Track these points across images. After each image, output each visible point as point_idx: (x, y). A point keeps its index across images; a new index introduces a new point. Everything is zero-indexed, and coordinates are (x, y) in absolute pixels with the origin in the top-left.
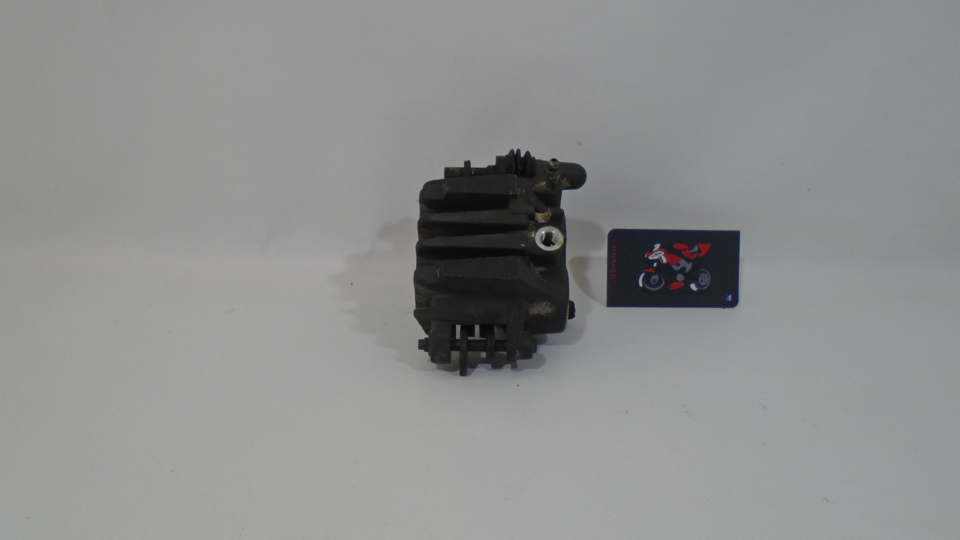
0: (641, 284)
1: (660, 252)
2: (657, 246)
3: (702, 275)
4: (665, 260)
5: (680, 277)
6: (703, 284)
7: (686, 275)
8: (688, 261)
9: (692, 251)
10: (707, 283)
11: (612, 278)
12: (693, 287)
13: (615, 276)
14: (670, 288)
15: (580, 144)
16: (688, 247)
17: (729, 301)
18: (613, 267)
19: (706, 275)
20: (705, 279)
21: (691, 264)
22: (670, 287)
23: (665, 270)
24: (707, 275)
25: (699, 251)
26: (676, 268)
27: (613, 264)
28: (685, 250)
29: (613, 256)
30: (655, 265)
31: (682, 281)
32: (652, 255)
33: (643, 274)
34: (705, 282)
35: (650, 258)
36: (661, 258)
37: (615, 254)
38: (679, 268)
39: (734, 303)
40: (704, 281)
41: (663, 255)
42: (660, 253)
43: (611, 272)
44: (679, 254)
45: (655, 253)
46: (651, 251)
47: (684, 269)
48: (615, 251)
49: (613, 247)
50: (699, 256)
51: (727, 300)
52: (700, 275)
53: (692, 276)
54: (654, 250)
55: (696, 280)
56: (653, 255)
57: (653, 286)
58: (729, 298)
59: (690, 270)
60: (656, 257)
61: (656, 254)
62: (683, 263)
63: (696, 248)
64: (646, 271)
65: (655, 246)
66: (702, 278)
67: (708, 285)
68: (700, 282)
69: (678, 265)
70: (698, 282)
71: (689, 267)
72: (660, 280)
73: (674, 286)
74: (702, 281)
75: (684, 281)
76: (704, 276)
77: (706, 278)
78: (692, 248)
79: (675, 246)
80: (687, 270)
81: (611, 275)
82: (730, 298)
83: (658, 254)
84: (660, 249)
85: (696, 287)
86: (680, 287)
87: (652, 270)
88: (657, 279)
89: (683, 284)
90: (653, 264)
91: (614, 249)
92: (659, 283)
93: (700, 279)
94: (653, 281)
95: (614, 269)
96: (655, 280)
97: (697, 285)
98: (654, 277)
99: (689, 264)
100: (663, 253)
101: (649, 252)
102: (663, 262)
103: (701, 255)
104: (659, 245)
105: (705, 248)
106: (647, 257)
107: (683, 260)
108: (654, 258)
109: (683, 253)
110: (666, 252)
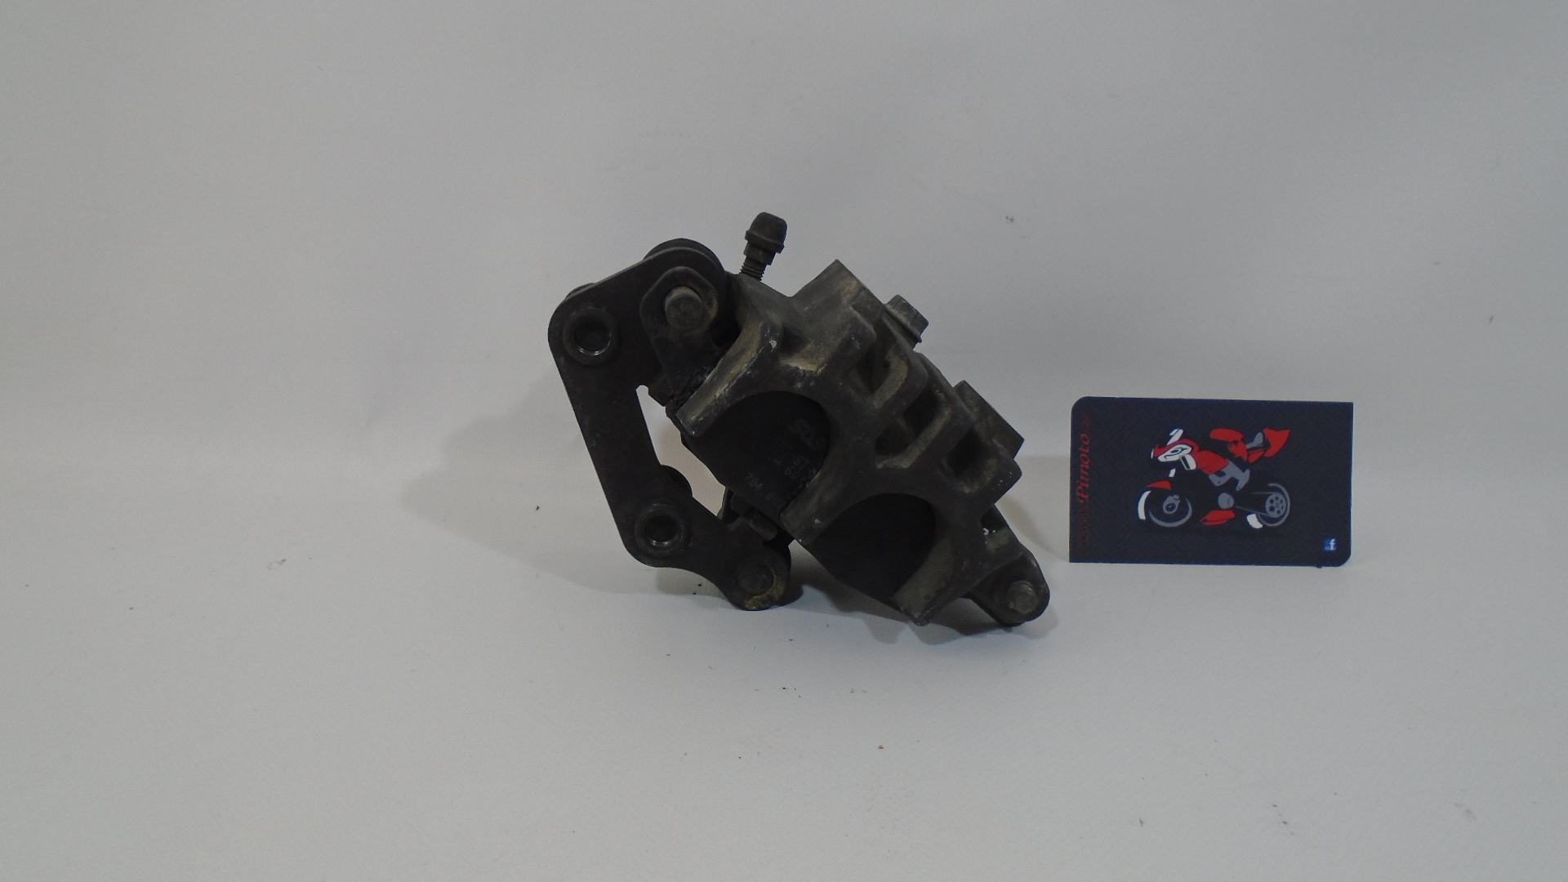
0: (1142, 515)
1: (1184, 446)
2: (1177, 434)
3: (1273, 496)
4: (1192, 465)
5: (1225, 501)
6: (1274, 515)
7: (1239, 497)
8: (1242, 466)
9: (1248, 446)
10: (1282, 513)
11: (1082, 501)
12: (1253, 521)
13: (1086, 497)
14: (1205, 523)
16: (1242, 436)
17: (1330, 552)
19: (1281, 497)
20: (1279, 504)
21: (1248, 472)
23: (1192, 485)
25: (1266, 444)
26: (1216, 480)
27: (1082, 471)
28: (1236, 442)
29: (1082, 455)
30: (1172, 473)
31: (1229, 509)
32: (1166, 454)
33: (1146, 494)
34: (1279, 512)
35: (1161, 458)
36: (1184, 458)
37: (1087, 451)
38: (1223, 480)
39: (1341, 556)
40: (1276, 510)
41: (1190, 453)
42: (1183, 450)
44: (1222, 451)
46: (1163, 446)
47: (1233, 482)
48: (1086, 443)
50: (1266, 455)
51: (1326, 548)
52: (1270, 495)
53: (1250, 499)
54: (1169, 443)
55: (1259, 507)
56: (1169, 453)
57: (1168, 519)
58: (1329, 545)
59: (1247, 485)
60: (1175, 458)
61: (1172, 452)
62: (1231, 470)
63: (1259, 439)
64: (1152, 486)
65: (1171, 434)
66: (1272, 501)
67: (1286, 516)
69: (1220, 474)
70: (1265, 511)
71: (1243, 478)
72: (1183, 505)
73: (1211, 518)
74: (1272, 509)
75: (1233, 509)
76: (1277, 498)
77: (1282, 502)
78: (1252, 440)
79: (1215, 434)
80: (1241, 485)
81: (1078, 494)
82: (1332, 545)
83: (1178, 452)
84: (1181, 441)
85: (1259, 521)
86: (1225, 521)
87: (1166, 485)
88: (1177, 503)
89: (1233, 516)
90: (1169, 473)
91: (1085, 439)
92: (1181, 513)
93: (1268, 505)
94: (1168, 509)
95: (1084, 481)
96: (1173, 506)
97: (1262, 516)
98: (1170, 500)
99: (1243, 471)
100: (1190, 449)
101: (1160, 447)
102: (1188, 467)
103: (1269, 453)
104: (1181, 432)
105: (1279, 438)
106: (1156, 458)
107: (1231, 463)
108: (1170, 459)
109: (1232, 449)
110: (1196, 448)
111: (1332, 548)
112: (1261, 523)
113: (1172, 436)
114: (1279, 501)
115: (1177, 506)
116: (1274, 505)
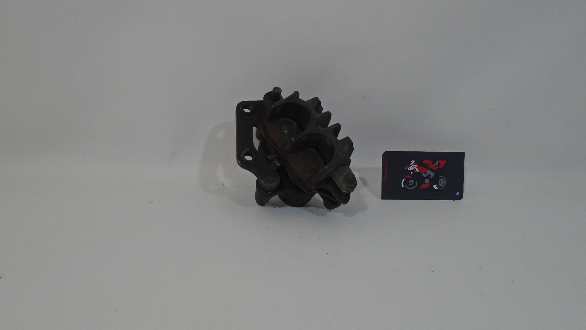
15: (365, 98)
18: (385, 175)
22: (421, 187)
24: (444, 179)
43: (385, 178)
45: (412, 166)
49: (386, 162)
68: (439, 184)
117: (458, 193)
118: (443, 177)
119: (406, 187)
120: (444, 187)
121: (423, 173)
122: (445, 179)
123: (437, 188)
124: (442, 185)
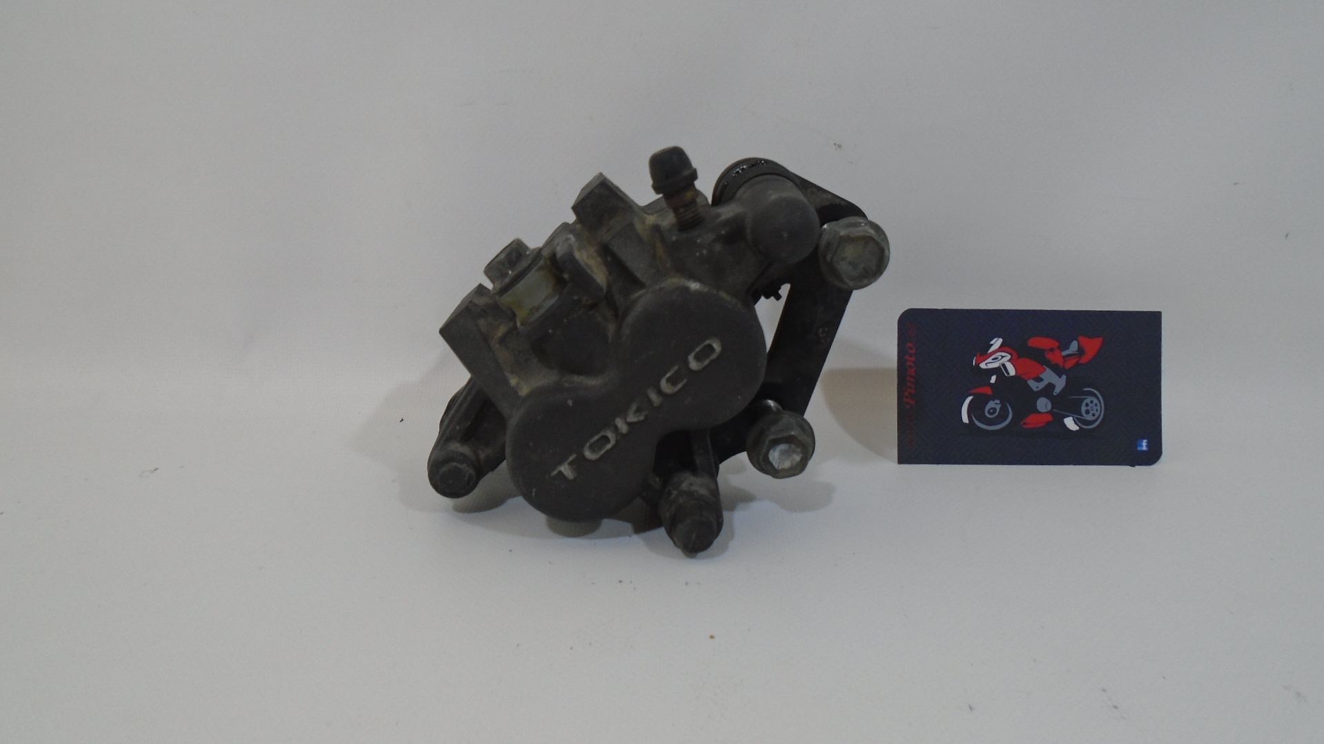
0: (965, 419)
1: (1004, 354)
2: (997, 343)
3: (1088, 400)
5: (1043, 405)
6: (1089, 417)
7: (1056, 401)
8: (1058, 371)
9: (1065, 353)
10: (1096, 416)
11: (908, 407)
12: (1070, 423)
13: (913, 402)
14: (1025, 426)
15: (840, 146)
16: (1057, 344)
17: (1143, 452)
18: (909, 384)
19: (1095, 401)
20: (1094, 407)
21: (1064, 377)
22: (1025, 424)
23: (1013, 390)
24: (1098, 398)
26: (1034, 385)
27: (908, 378)
28: (1052, 350)
29: (908, 363)
30: (993, 379)
31: (1047, 412)
32: (987, 361)
33: (970, 398)
34: (1094, 415)
35: (983, 366)
36: (1004, 365)
37: (913, 359)
38: (1041, 385)
39: (1153, 456)
40: (1091, 412)
41: (1009, 361)
42: (1003, 357)
43: (906, 394)
44: (1040, 358)
45: (993, 357)
46: (984, 353)
47: (1051, 386)
48: (912, 352)
49: (909, 345)
50: (1080, 362)
51: (1139, 449)
52: (1086, 399)
53: (1067, 403)
54: (990, 351)
55: (1075, 411)
56: (990, 360)
57: (989, 422)
58: (1142, 446)
59: (1063, 390)
60: (996, 365)
61: (993, 359)
62: (1049, 376)
63: (1074, 347)
64: (974, 391)
65: (991, 343)
66: (1087, 405)
67: (1101, 419)
68: (1084, 414)
69: (1039, 380)
70: (1081, 414)
71: (1060, 383)
72: (1004, 409)
73: (1031, 421)
74: (1087, 412)
75: (1050, 412)
76: (1092, 402)
77: (1096, 405)
78: (1067, 348)
79: (1034, 342)
80: (1058, 390)
81: (905, 400)
82: (1144, 445)
84: (1001, 349)
85: (1076, 423)
86: (1042, 424)
87: (988, 391)
88: (998, 407)
89: (1050, 418)
90: (991, 379)
91: (911, 348)
92: (1002, 416)
93: (1084, 408)
94: (989, 412)
95: (910, 388)
96: (995, 409)
97: (1077, 418)
98: (991, 404)
99: (1060, 377)
100: (1009, 357)
101: (981, 355)
102: (1008, 373)
103: (1084, 360)
104: (1000, 341)
105: (1093, 346)
106: (977, 365)
107: (1048, 370)
108: (991, 366)
109: (1049, 356)
110: (1015, 354)
111: (1144, 448)
112: (1078, 425)
113: (992, 345)
114: (1093, 405)
115: (998, 411)
116: (1089, 408)
117: (1144, 443)
118: (1095, 391)
119: (978, 423)
120: (1097, 423)
121: (1029, 378)
122: (1099, 396)
123: (1078, 428)
124: (1094, 418)
